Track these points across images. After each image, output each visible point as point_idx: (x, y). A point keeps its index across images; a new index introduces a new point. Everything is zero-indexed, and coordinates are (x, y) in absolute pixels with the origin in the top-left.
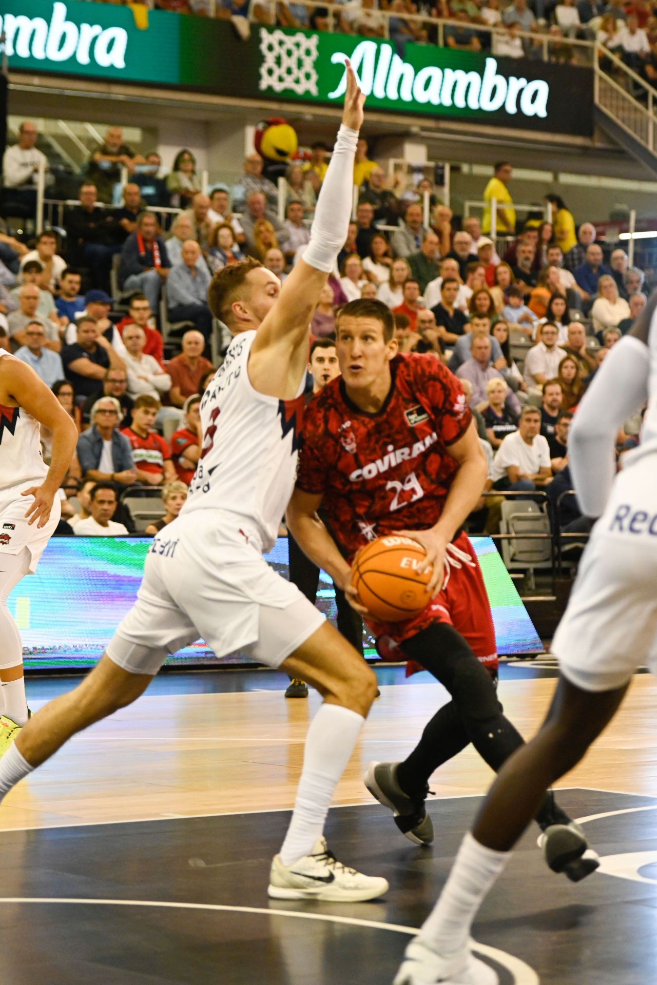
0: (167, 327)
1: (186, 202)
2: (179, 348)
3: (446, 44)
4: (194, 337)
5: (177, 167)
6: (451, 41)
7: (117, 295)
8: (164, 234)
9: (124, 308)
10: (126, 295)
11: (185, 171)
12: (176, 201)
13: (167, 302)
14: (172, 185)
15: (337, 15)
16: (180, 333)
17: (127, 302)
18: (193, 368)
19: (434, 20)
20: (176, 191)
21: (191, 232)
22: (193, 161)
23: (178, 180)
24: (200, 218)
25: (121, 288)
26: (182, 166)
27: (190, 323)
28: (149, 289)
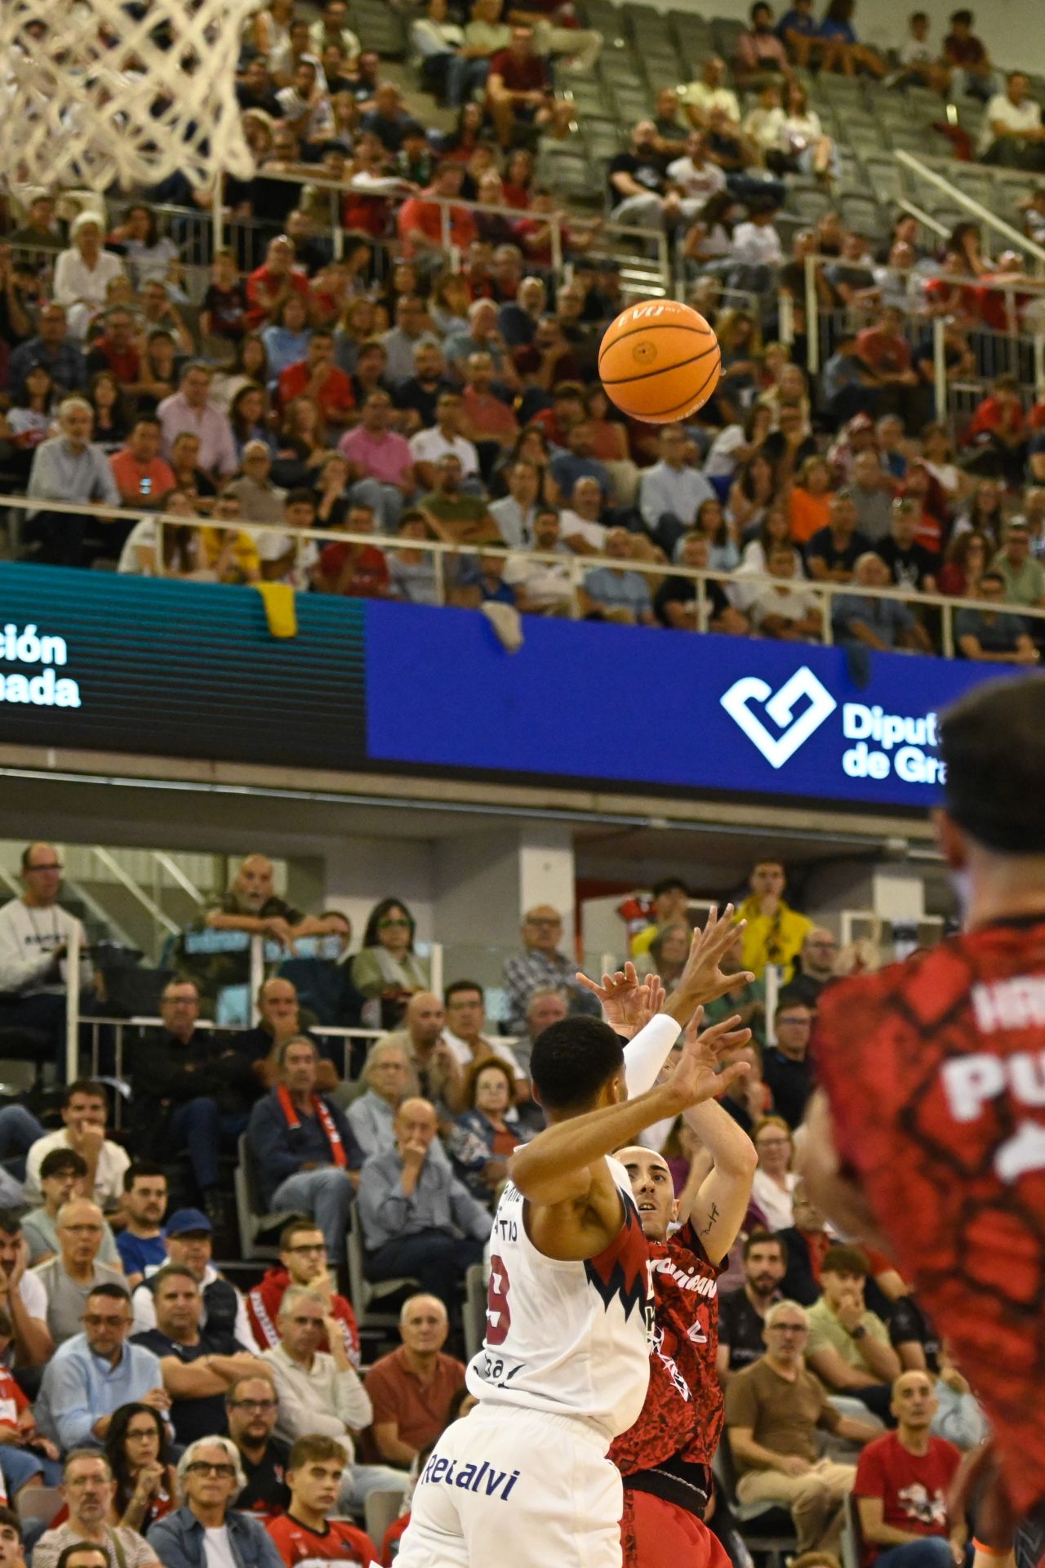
0: (363, 1291)
2: (394, 1337)
3: (959, 652)
5: (372, 938)
6: (971, 644)
7: (250, 1225)
9: (266, 1251)
10: (271, 1222)
11: (391, 948)
12: (373, 1011)
13: (363, 1236)
14: (365, 977)
15: (715, 591)
16: (393, 1304)
17: (272, 1238)
18: (425, 1378)
19: (932, 598)
22: (411, 925)
23: (377, 967)
25: (261, 1206)
26: (384, 935)
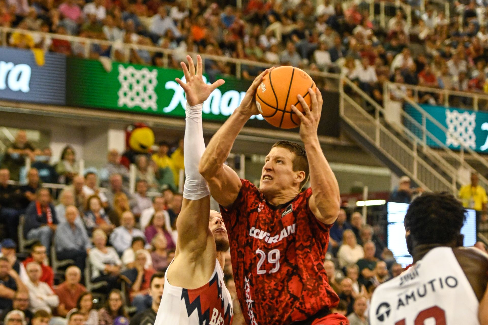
0: (56, 264)
1: (69, 180)
3: (242, 76)
4: (74, 270)
5: (63, 157)
6: (245, 74)
7: (23, 243)
8: (54, 202)
9: (27, 251)
12: (62, 180)
14: (60, 169)
15: (170, 57)
16: (64, 268)
17: (29, 247)
18: (73, 291)
19: (235, 60)
20: (63, 173)
21: (72, 201)
22: (73, 153)
24: (78, 192)
25: (26, 238)
26: (66, 156)
27: (71, 261)
28: (44, 239)
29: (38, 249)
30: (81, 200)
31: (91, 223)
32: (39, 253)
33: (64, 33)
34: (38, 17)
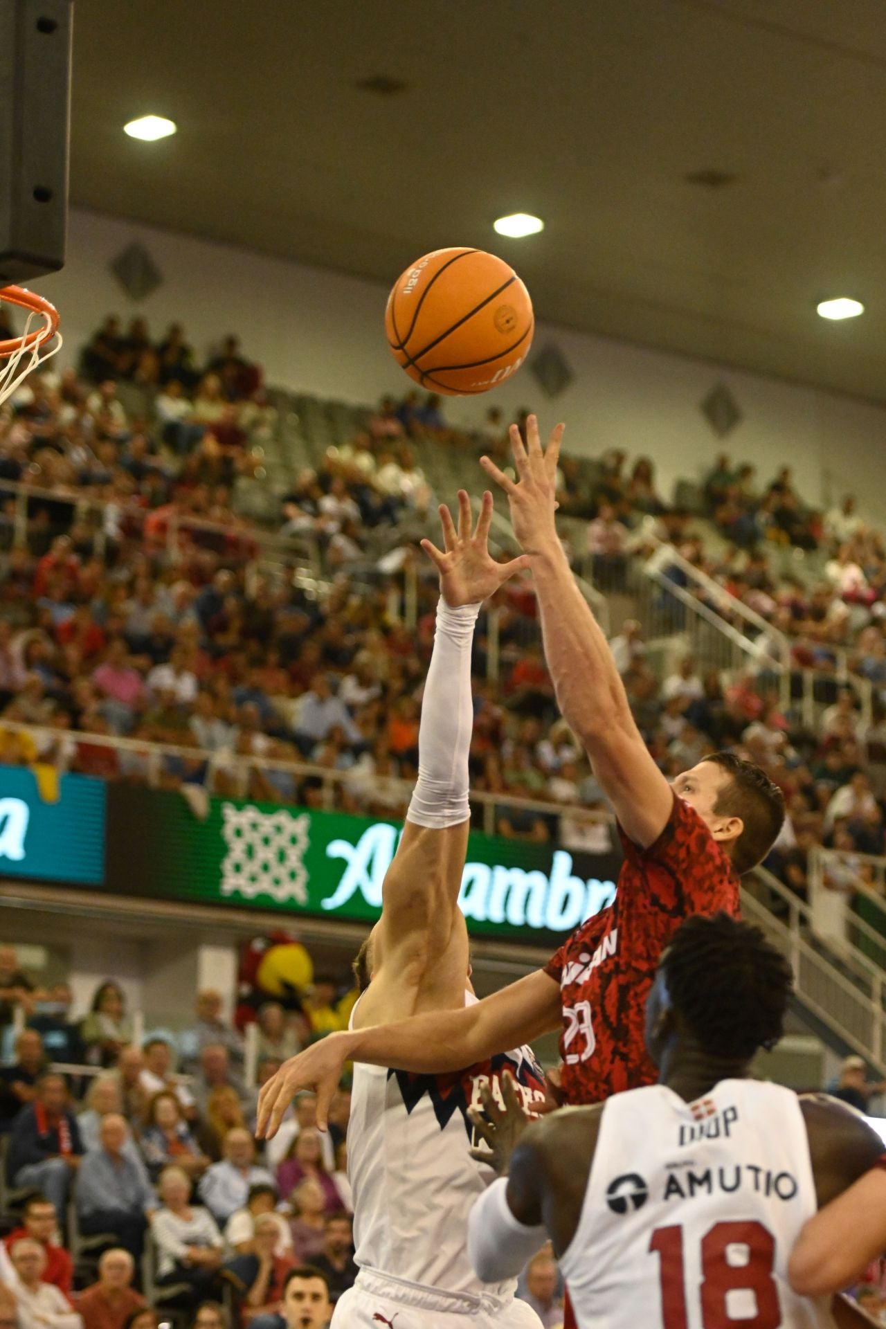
0: (78, 1243)
1: (109, 1056)
2: (95, 1275)
3: (497, 831)
4: (119, 1257)
5: (98, 1005)
6: (505, 827)
7: (4, 1195)
9: (14, 1213)
10: (20, 1194)
11: (109, 1012)
12: (94, 1055)
13: (79, 1207)
14: (89, 1032)
15: (338, 787)
16: (97, 1253)
18: (116, 1304)
19: (480, 796)
20: (96, 1041)
21: (116, 1102)
22: (120, 998)
23: (98, 1026)
24: (129, 1083)
25: (12, 1184)
26: (105, 1004)
28: (52, 1187)
29: (37, 1209)
30: (135, 1102)
31: (158, 1154)
32: (39, 1218)
33: (103, 731)
34: (47, 694)
